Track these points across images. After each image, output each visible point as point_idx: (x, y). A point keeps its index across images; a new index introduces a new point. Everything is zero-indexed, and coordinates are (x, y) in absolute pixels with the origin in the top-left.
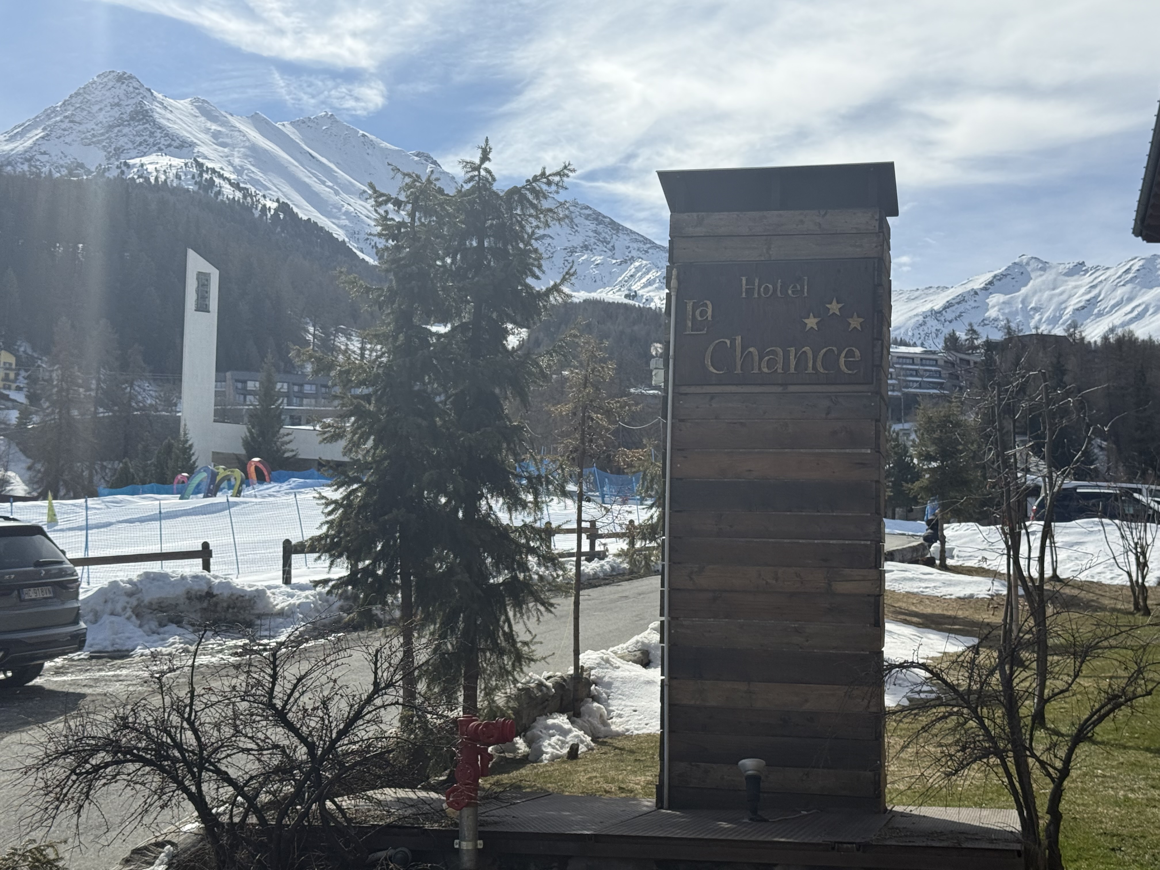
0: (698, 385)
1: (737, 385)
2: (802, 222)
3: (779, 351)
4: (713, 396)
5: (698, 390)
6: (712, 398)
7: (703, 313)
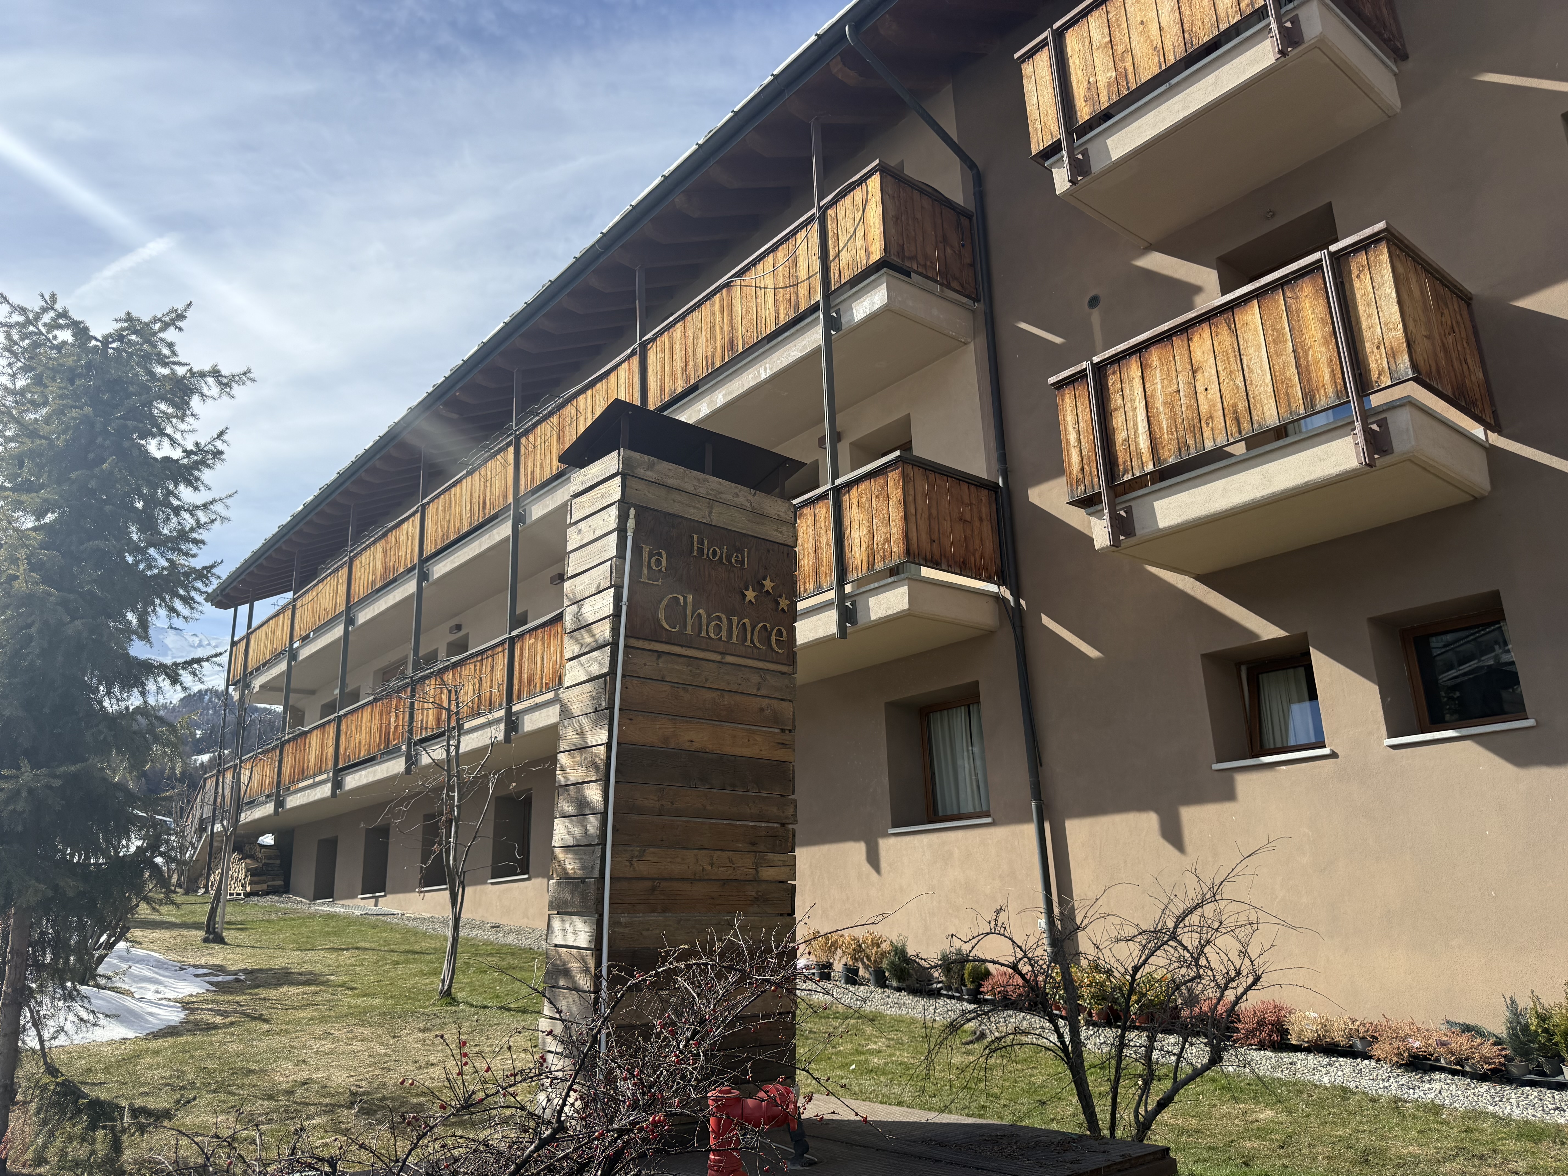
0: (646, 639)
1: (682, 646)
2: (737, 495)
3: (724, 617)
4: (660, 654)
5: (646, 645)
6: (659, 657)
7: (658, 562)
